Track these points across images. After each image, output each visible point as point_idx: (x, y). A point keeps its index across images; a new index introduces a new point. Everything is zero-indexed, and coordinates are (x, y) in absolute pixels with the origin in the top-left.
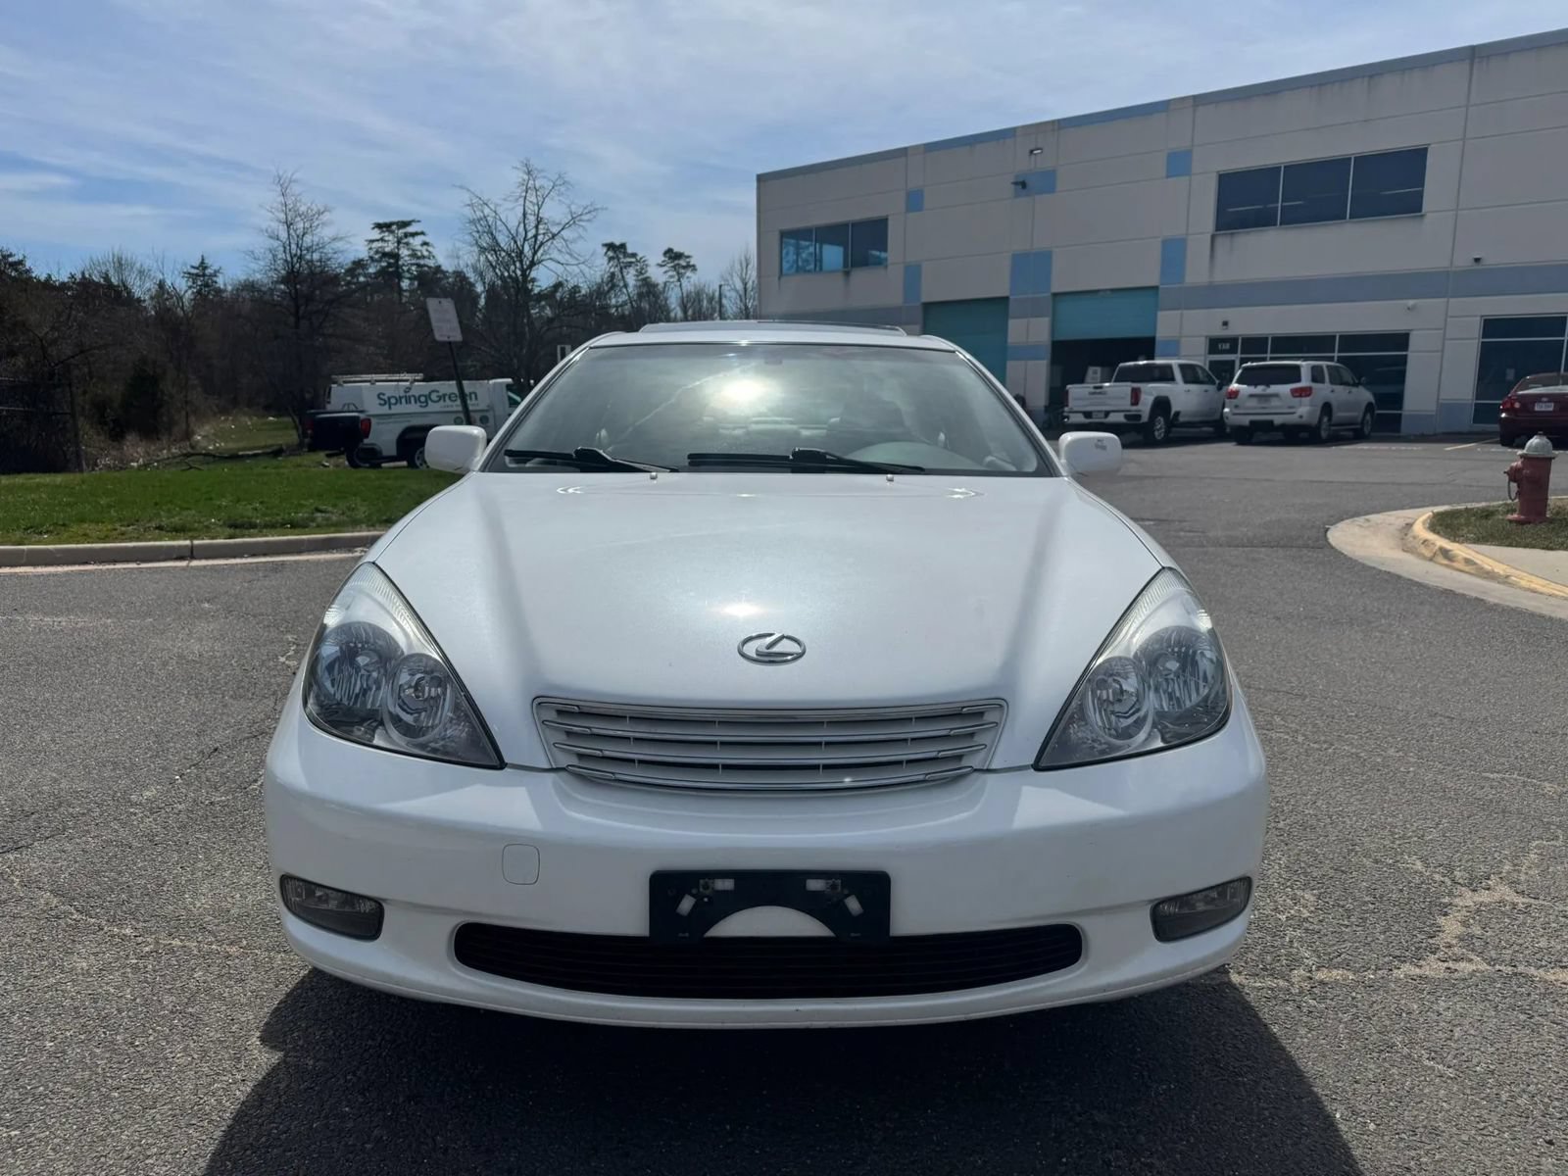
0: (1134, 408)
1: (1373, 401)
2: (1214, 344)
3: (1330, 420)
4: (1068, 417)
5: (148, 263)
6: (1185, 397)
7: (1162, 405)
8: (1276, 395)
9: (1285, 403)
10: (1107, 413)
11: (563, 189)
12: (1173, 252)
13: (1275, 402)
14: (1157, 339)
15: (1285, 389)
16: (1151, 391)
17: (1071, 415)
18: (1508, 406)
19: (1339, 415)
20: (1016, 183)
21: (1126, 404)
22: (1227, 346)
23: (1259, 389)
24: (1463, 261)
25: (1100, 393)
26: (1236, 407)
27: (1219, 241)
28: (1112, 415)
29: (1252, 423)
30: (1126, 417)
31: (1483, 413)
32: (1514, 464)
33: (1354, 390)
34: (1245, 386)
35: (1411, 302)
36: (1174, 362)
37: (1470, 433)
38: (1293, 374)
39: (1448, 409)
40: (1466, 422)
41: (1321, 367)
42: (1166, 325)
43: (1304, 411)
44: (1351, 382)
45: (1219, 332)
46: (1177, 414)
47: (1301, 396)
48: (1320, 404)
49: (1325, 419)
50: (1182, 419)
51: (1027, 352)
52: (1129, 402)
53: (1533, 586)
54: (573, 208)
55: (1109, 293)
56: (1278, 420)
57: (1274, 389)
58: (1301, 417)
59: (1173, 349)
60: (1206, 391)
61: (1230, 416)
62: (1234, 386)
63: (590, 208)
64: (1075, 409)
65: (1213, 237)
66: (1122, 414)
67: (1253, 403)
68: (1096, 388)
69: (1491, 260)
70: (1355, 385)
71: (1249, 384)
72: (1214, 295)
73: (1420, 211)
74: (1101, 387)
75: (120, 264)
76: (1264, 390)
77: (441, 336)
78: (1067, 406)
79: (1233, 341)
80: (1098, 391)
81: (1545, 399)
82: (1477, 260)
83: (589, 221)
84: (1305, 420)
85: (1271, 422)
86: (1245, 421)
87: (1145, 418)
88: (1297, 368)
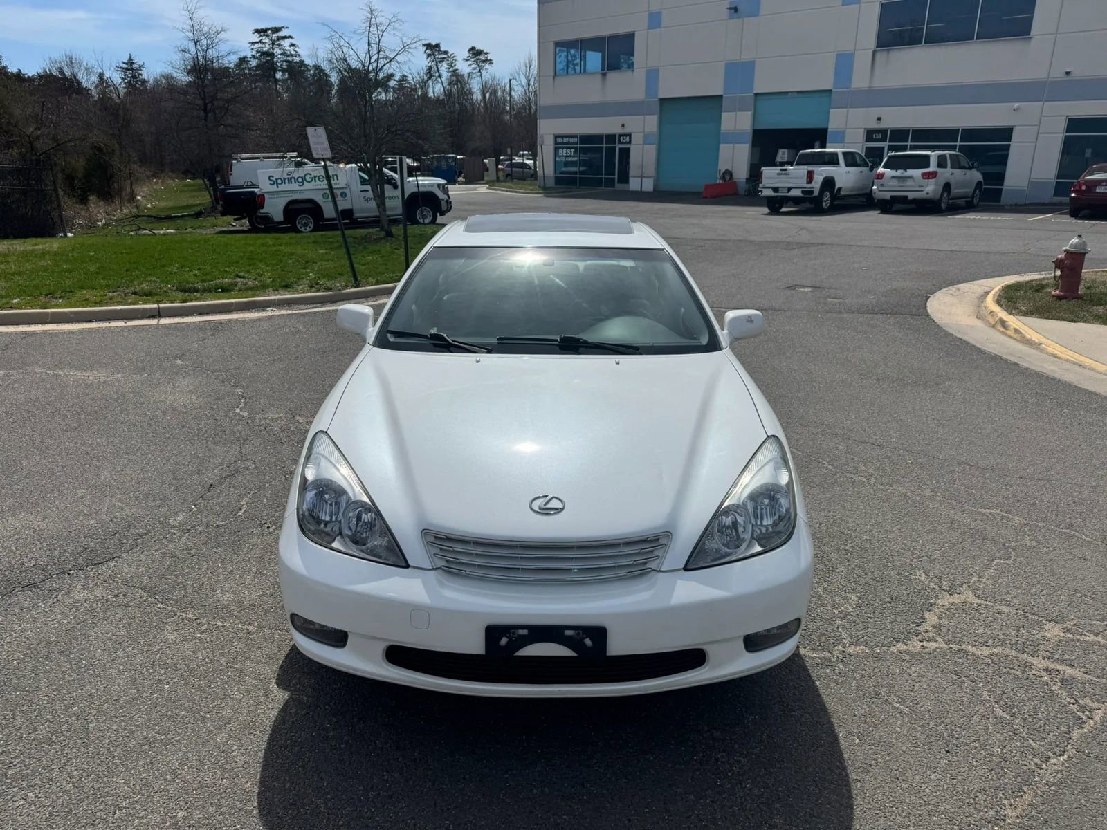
0: (809, 185)
1: (982, 180)
2: (870, 135)
3: (949, 195)
4: (761, 191)
5: (92, 63)
6: (845, 177)
7: (829, 183)
8: (910, 177)
9: (917, 183)
10: (789, 189)
11: (396, 25)
12: (844, 63)
13: (909, 182)
14: (829, 130)
15: (917, 173)
16: (821, 172)
17: (764, 190)
18: (1077, 188)
19: (955, 191)
20: (730, 8)
21: (803, 183)
22: (879, 136)
23: (899, 173)
24: (1057, 74)
25: (785, 174)
26: (882, 185)
27: (878, 55)
28: (793, 190)
29: (892, 197)
30: (803, 192)
31: (1061, 189)
32: (1060, 256)
33: (968, 172)
34: (889, 170)
35: (1016, 105)
36: (839, 151)
37: (1050, 204)
38: (924, 162)
39: (1034, 184)
40: (1048, 196)
41: (944, 156)
42: (836, 120)
43: (930, 189)
44: (967, 166)
45: (874, 125)
46: (840, 189)
47: (928, 178)
48: (943, 183)
49: (945, 195)
50: (842, 193)
51: (734, 138)
52: (805, 182)
53: (1056, 352)
54: (404, 39)
55: (796, 94)
56: (911, 196)
57: (910, 172)
58: (928, 194)
59: (840, 139)
60: (861, 172)
61: (877, 192)
62: (881, 170)
63: (415, 40)
64: (767, 185)
65: (874, 53)
66: (801, 190)
67: (895, 182)
68: (781, 170)
69: (1079, 72)
70: (970, 168)
71: (891, 169)
72: (872, 97)
73: (1029, 34)
74: (786, 170)
75: (71, 63)
76: (902, 173)
77: (317, 154)
78: (761, 183)
79: (884, 132)
80: (783, 172)
81: (1104, 184)
82: (1068, 73)
83: (415, 48)
84: (931, 196)
85: (906, 197)
86: (887, 195)
87: (816, 193)
88: (928, 157)
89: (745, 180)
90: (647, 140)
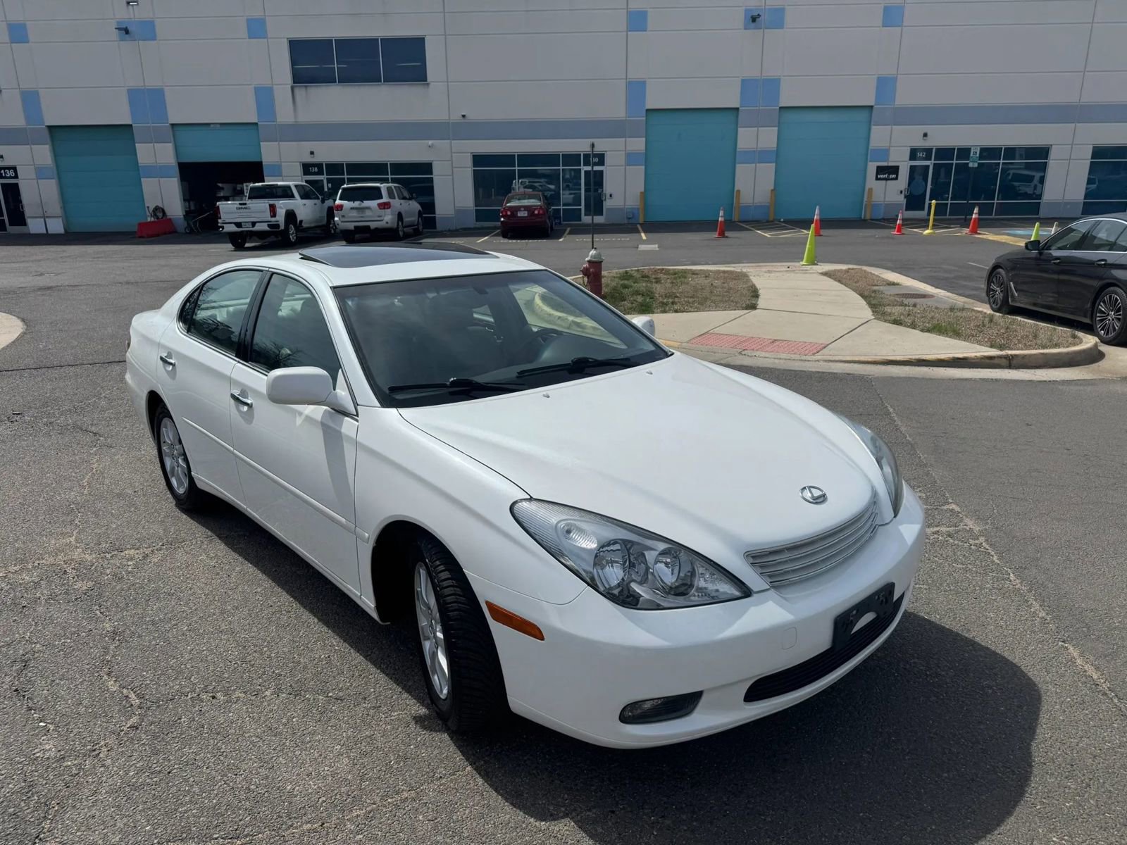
0: (273, 219)
1: (421, 209)
2: (307, 168)
3: (402, 224)
4: (223, 228)
6: (306, 210)
7: (291, 215)
8: (368, 208)
9: (375, 213)
10: (254, 224)
12: (264, 96)
13: (368, 213)
14: (264, 163)
15: (373, 204)
16: (283, 205)
17: (225, 225)
18: (504, 213)
19: (407, 220)
20: (119, 29)
21: (267, 216)
22: (316, 169)
23: (357, 204)
24: (456, 117)
25: (245, 208)
26: (343, 216)
27: (297, 91)
28: (257, 224)
29: (355, 227)
30: (269, 226)
31: (480, 215)
32: (585, 266)
33: (411, 202)
34: (346, 202)
35: (430, 142)
36: (291, 184)
37: (475, 229)
38: (376, 194)
39: (460, 212)
40: (471, 222)
41: (391, 187)
42: (269, 153)
43: (388, 219)
44: (408, 197)
45: (309, 159)
46: (301, 221)
47: (384, 208)
48: (397, 213)
49: (400, 223)
50: (304, 225)
51: (158, 172)
52: (269, 216)
55: (218, 126)
56: (373, 225)
57: (367, 203)
58: (387, 223)
59: (278, 173)
60: (315, 204)
61: (340, 223)
62: (338, 202)
64: (227, 221)
65: (292, 88)
66: (266, 224)
67: (354, 213)
68: (240, 204)
69: (473, 116)
70: (410, 199)
71: (349, 201)
72: (298, 132)
73: (426, 81)
74: (245, 204)
76: (360, 204)
78: (220, 218)
79: (319, 166)
80: (243, 206)
81: (522, 209)
82: (464, 116)
84: (389, 225)
85: (369, 227)
86: (351, 226)
87: (282, 227)
88: (378, 189)
89: (182, 217)
90: (40, 173)
